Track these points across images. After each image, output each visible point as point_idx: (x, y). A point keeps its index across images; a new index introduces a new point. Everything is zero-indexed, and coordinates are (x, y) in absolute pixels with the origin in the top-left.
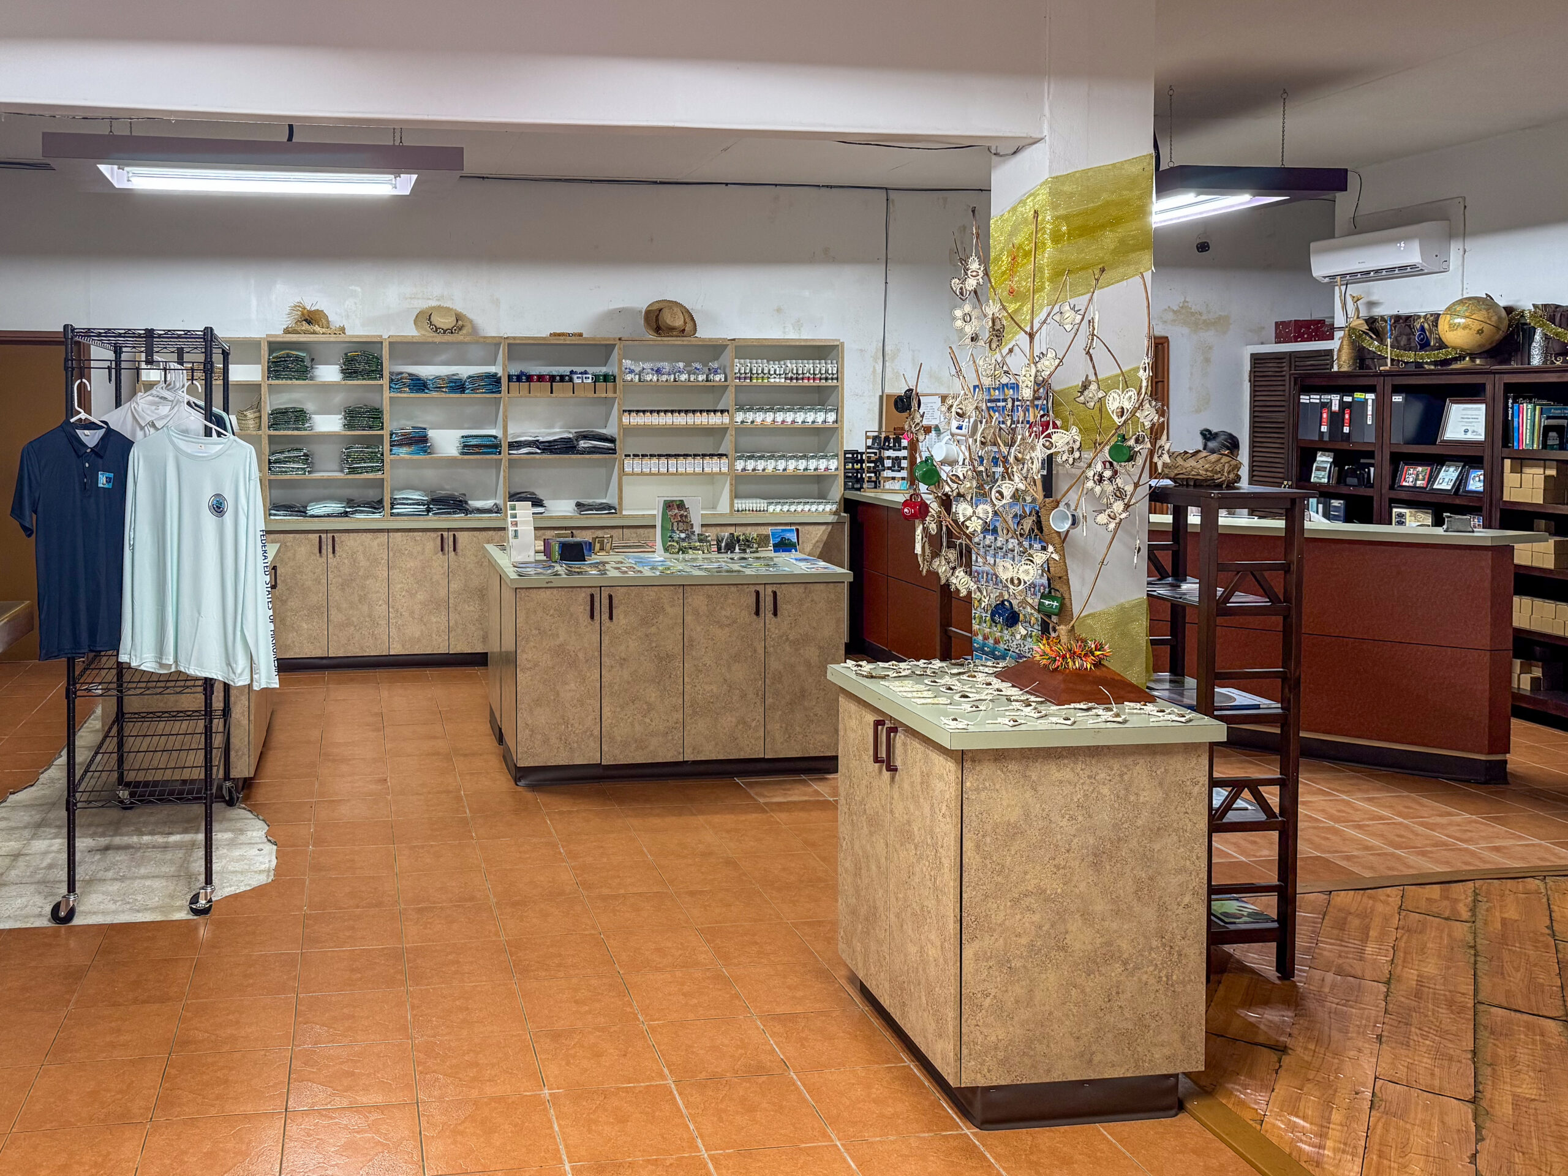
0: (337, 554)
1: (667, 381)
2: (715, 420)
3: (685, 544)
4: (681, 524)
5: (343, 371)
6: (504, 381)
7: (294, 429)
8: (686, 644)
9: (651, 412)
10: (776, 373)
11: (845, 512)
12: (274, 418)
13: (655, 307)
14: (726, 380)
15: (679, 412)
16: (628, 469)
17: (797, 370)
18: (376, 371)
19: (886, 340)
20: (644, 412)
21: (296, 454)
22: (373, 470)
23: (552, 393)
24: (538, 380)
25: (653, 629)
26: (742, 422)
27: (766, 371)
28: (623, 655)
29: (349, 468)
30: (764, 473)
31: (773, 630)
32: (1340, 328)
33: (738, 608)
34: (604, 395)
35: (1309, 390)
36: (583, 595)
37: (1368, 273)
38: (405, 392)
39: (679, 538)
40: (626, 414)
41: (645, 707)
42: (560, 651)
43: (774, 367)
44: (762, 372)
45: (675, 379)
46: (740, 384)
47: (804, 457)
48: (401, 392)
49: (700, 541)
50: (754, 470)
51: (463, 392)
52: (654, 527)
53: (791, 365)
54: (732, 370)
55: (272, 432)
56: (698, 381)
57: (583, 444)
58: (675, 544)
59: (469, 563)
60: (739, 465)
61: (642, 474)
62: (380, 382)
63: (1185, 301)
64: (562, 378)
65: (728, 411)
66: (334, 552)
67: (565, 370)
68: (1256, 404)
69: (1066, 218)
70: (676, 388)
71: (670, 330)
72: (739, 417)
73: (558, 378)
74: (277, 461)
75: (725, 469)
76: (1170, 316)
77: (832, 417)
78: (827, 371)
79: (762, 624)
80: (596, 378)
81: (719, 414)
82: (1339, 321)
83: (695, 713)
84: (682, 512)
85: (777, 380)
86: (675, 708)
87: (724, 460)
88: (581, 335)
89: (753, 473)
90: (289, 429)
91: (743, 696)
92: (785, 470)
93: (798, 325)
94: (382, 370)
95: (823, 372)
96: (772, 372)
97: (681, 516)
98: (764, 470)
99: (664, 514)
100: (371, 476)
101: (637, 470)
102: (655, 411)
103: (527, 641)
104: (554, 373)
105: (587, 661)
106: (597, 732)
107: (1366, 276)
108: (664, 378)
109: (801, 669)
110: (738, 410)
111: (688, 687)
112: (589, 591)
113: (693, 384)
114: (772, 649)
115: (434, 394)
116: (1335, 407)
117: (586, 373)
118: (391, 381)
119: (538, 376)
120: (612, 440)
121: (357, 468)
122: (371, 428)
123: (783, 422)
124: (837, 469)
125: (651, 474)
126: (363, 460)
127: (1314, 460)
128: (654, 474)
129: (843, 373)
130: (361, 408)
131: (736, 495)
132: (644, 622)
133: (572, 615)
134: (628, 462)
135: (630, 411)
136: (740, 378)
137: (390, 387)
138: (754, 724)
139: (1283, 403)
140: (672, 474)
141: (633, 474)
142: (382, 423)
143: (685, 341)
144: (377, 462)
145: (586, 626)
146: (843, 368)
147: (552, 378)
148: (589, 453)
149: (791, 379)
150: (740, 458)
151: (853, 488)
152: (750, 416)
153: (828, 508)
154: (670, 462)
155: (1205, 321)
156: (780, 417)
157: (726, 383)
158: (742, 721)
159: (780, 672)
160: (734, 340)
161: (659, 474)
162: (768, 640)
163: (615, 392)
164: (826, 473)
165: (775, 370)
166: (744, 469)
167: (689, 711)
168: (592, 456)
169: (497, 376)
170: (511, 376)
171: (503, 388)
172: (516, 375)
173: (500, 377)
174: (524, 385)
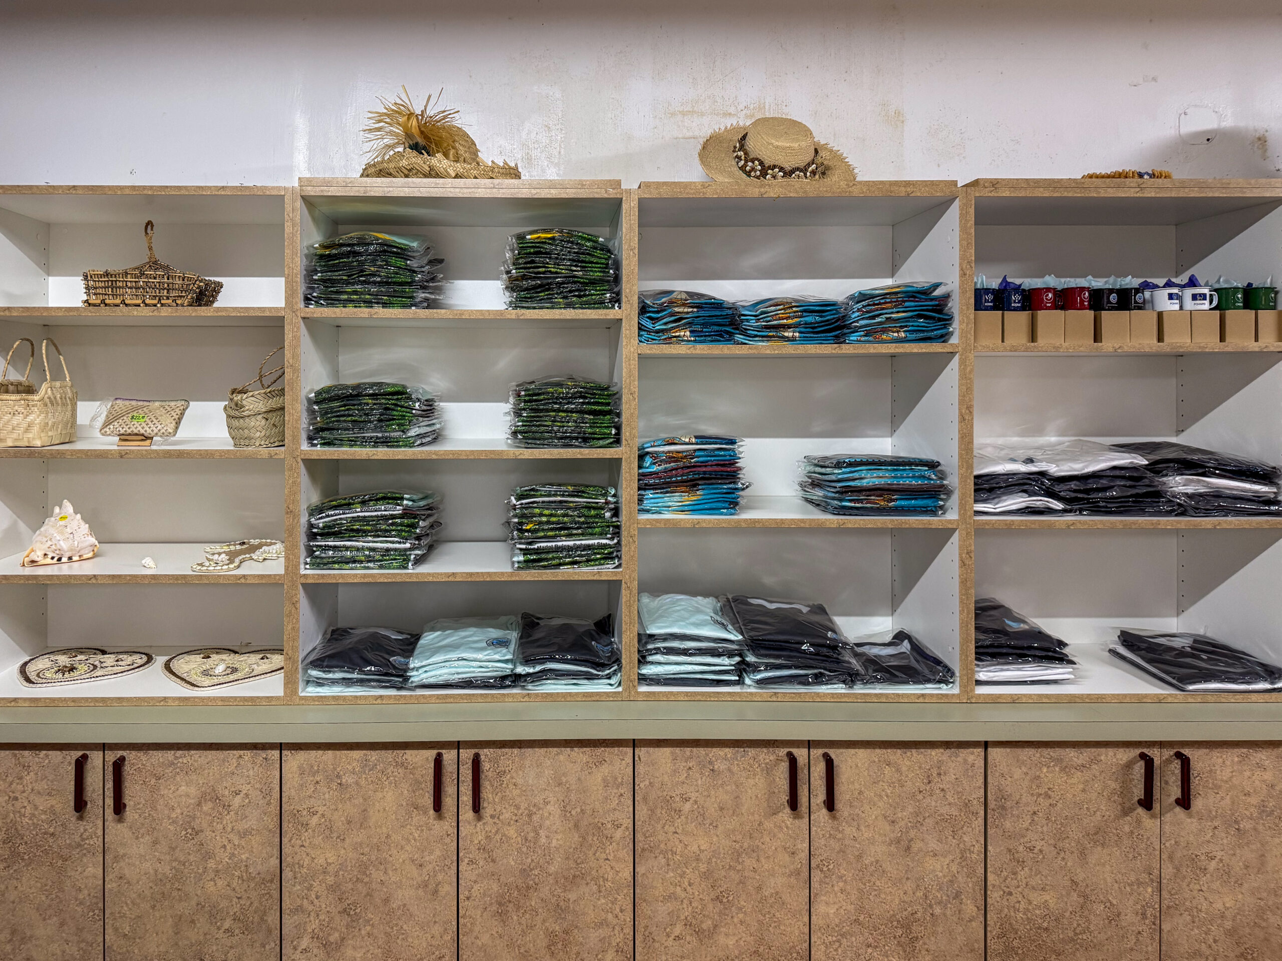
0: (488, 810)
5: (513, 286)
6: (960, 308)
7: (377, 442)
12: (324, 413)
18: (601, 281)
21: (384, 510)
22: (590, 556)
23: (1097, 338)
24: (1055, 307)
29: (525, 552)
34: (1253, 346)
38: (680, 340)
48: (668, 341)
51: (839, 340)
55: (320, 452)
57: (1177, 484)
59: (872, 842)
62: (613, 313)
64: (1126, 299)
66: (477, 807)
67: (1130, 278)
73: (1113, 298)
74: (329, 532)
80: (1224, 298)
88: (1165, 177)
90: (364, 442)
94: (617, 279)
100: (586, 572)
104: (1099, 285)
115: (763, 347)
118: (643, 310)
119: (1056, 292)
121: (548, 551)
122: (586, 440)
126: (564, 529)
130: (560, 385)
137: (640, 329)
142: (618, 428)
144: (602, 535)
147: (1097, 300)
168: (1207, 522)
169: (937, 293)
170: (979, 293)
171: (956, 326)
172: (993, 291)
173: (947, 297)
174: (1018, 320)
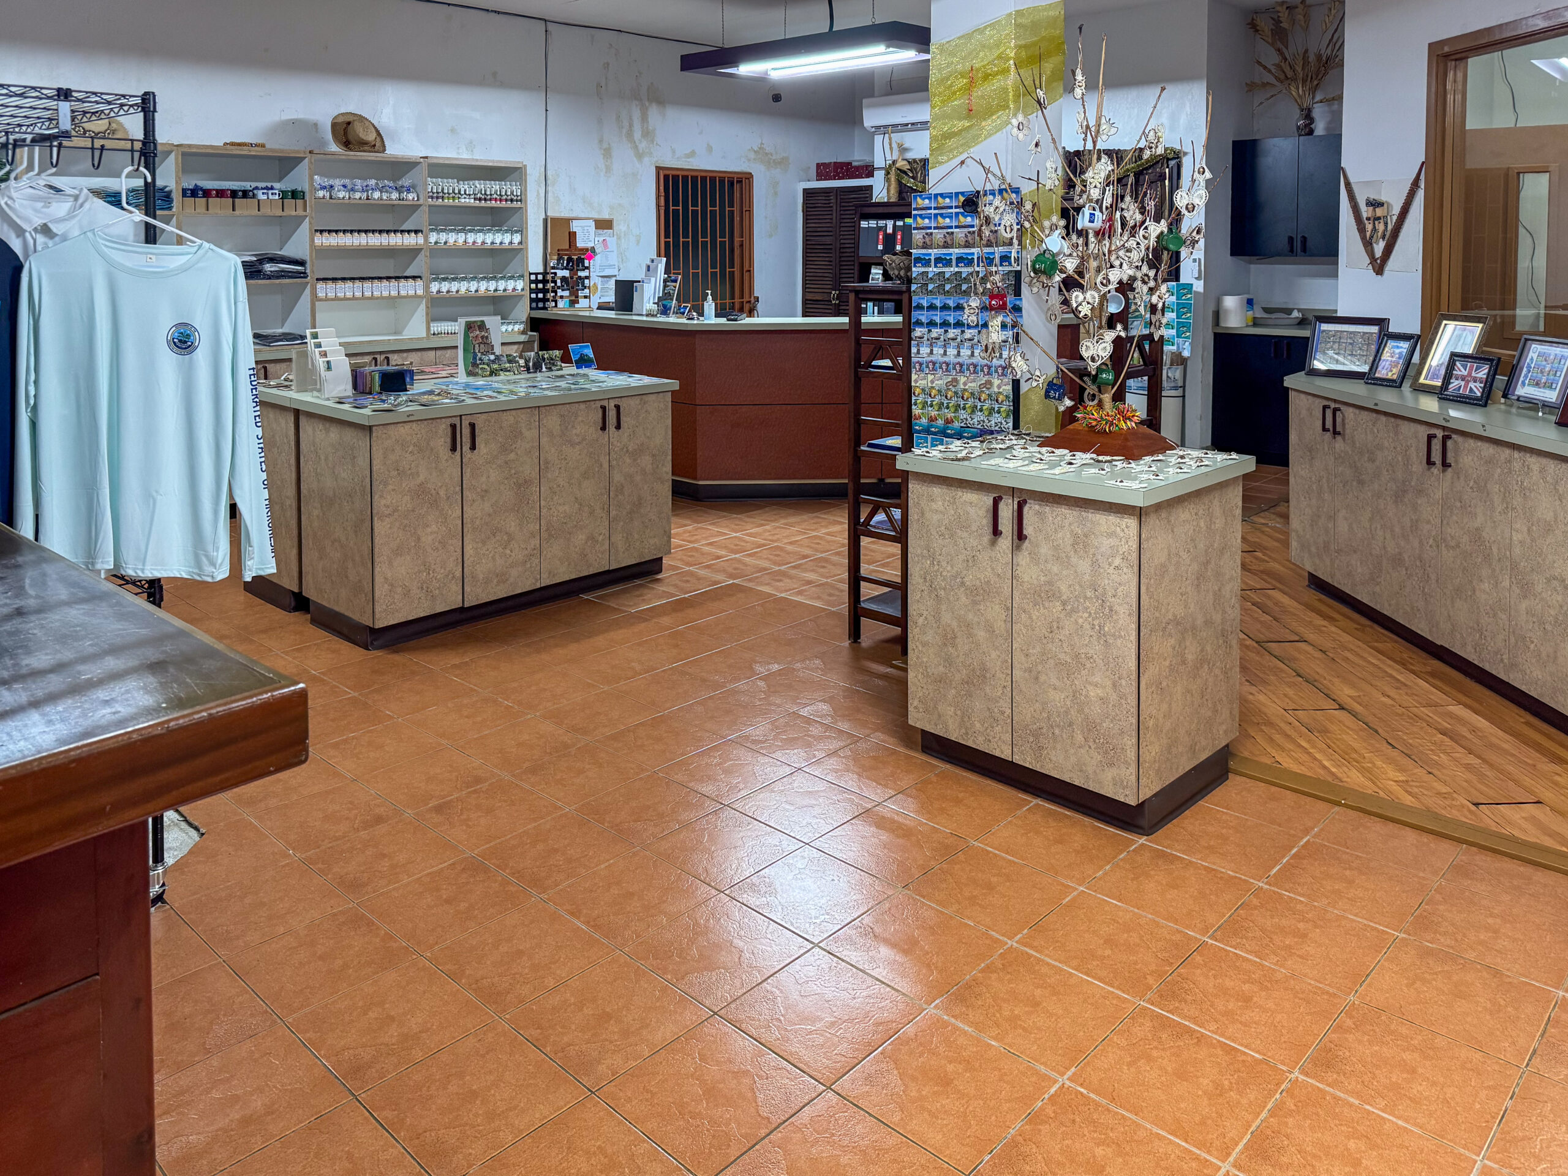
1: (360, 198)
2: (410, 240)
3: (495, 366)
4: (482, 346)
6: (176, 196)
8: (542, 467)
9: (344, 231)
10: (468, 193)
11: (531, 331)
13: (341, 120)
14: (418, 200)
15: (373, 231)
16: (321, 294)
17: (485, 191)
19: (548, 166)
20: (336, 231)
23: (234, 210)
24: (217, 196)
25: (512, 456)
26: (436, 243)
27: (457, 191)
28: (484, 487)
30: (457, 295)
31: (615, 443)
32: (879, 169)
33: (586, 424)
34: (294, 213)
35: (867, 217)
36: (444, 426)
37: (907, 125)
39: (489, 360)
40: (318, 234)
41: (505, 537)
42: (421, 492)
43: (464, 187)
44: (453, 192)
45: (368, 196)
46: (433, 203)
47: (494, 278)
49: (510, 362)
50: (448, 292)
52: (456, 347)
53: (479, 185)
54: (426, 189)
56: (392, 200)
57: (269, 267)
58: (486, 367)
60: (434, 287)
61: (336, 299)
63: (762, 144)
64: (245, 194)
65: (422, 231)
67: (247, 185)
68: (808, 230)
69: (1025, 47)
70: (370, 207)
71: (362, 145)
72: (433, 237)
73: (240, 194)
75: (420, 292)
76: (752, 155)
77: (517, 238)
78: (512, 193)
79: (607, 439)
80: (284, 195)
81: (413, 234)
82: (879, 162)
83: (550, 535)
84: (483, 333)
85: (467, 200)
86: (533, 535)
87: (419, 282)
88: (263, 146)
89: (448, 295)
91: (592, 513)
92: (477, 291)
93: (470, 146)
95: (509, 193)
96: (462, 192)
97: (482, 337)
98: (457, 292)
99: (466, 336)
101: (331, 295)
102: (348, 231)
103: (386, 484)
104: (235, 188)
105: (448, 498)
106: (458, 574)
107: (905, 127)
108: (358, 195)
109: (638, 478)
110: (432, 230)
111: (544, 511)
112: (449, 421)
113: (386, 202)
114: (615, 462)
116: (890, 230)
117: (272, 188)
119: (217, 190)
120: (302, 263)
123: (474, 242)
124: (523, 290)
125: (345, 299)
127: (870, 273)
128: (349, 299)
129: (526, 195)
131: (432, 318)
132: (504, 449)
133: (432, 449)
134: (320, 286)
135: (321, 231)
136: (432, 198)
138: (601, 538)
139: (830, 229)
140: (368, 298)
141: (327, 299)
143: (377, 156)
145: (447, 460)
146: (526, 190)
147: (234, 194)
148: (278, 278)
149: (480, 199)
150: (435, 280)
151: (538, 308)
152: (443, 237)
153: (517, 327)
154: (365, 285)
155: (774, 160)
156: (471, 237)
157: (418, 203)
158: (591, 538)
159: (622, 485)
160: (426, 157)
161: (354, 298)
162: (612, 453)
163: (305, 210)
164: (514, 293)
165: (465, 191)
166: (439, 292)
167: (544, 535)
168: (278, 281)
169: (167, 189)
170: (184, 191)
171: (174, 204)
172: (191, 190)
173: (170, 192)
174: (201, 201)
